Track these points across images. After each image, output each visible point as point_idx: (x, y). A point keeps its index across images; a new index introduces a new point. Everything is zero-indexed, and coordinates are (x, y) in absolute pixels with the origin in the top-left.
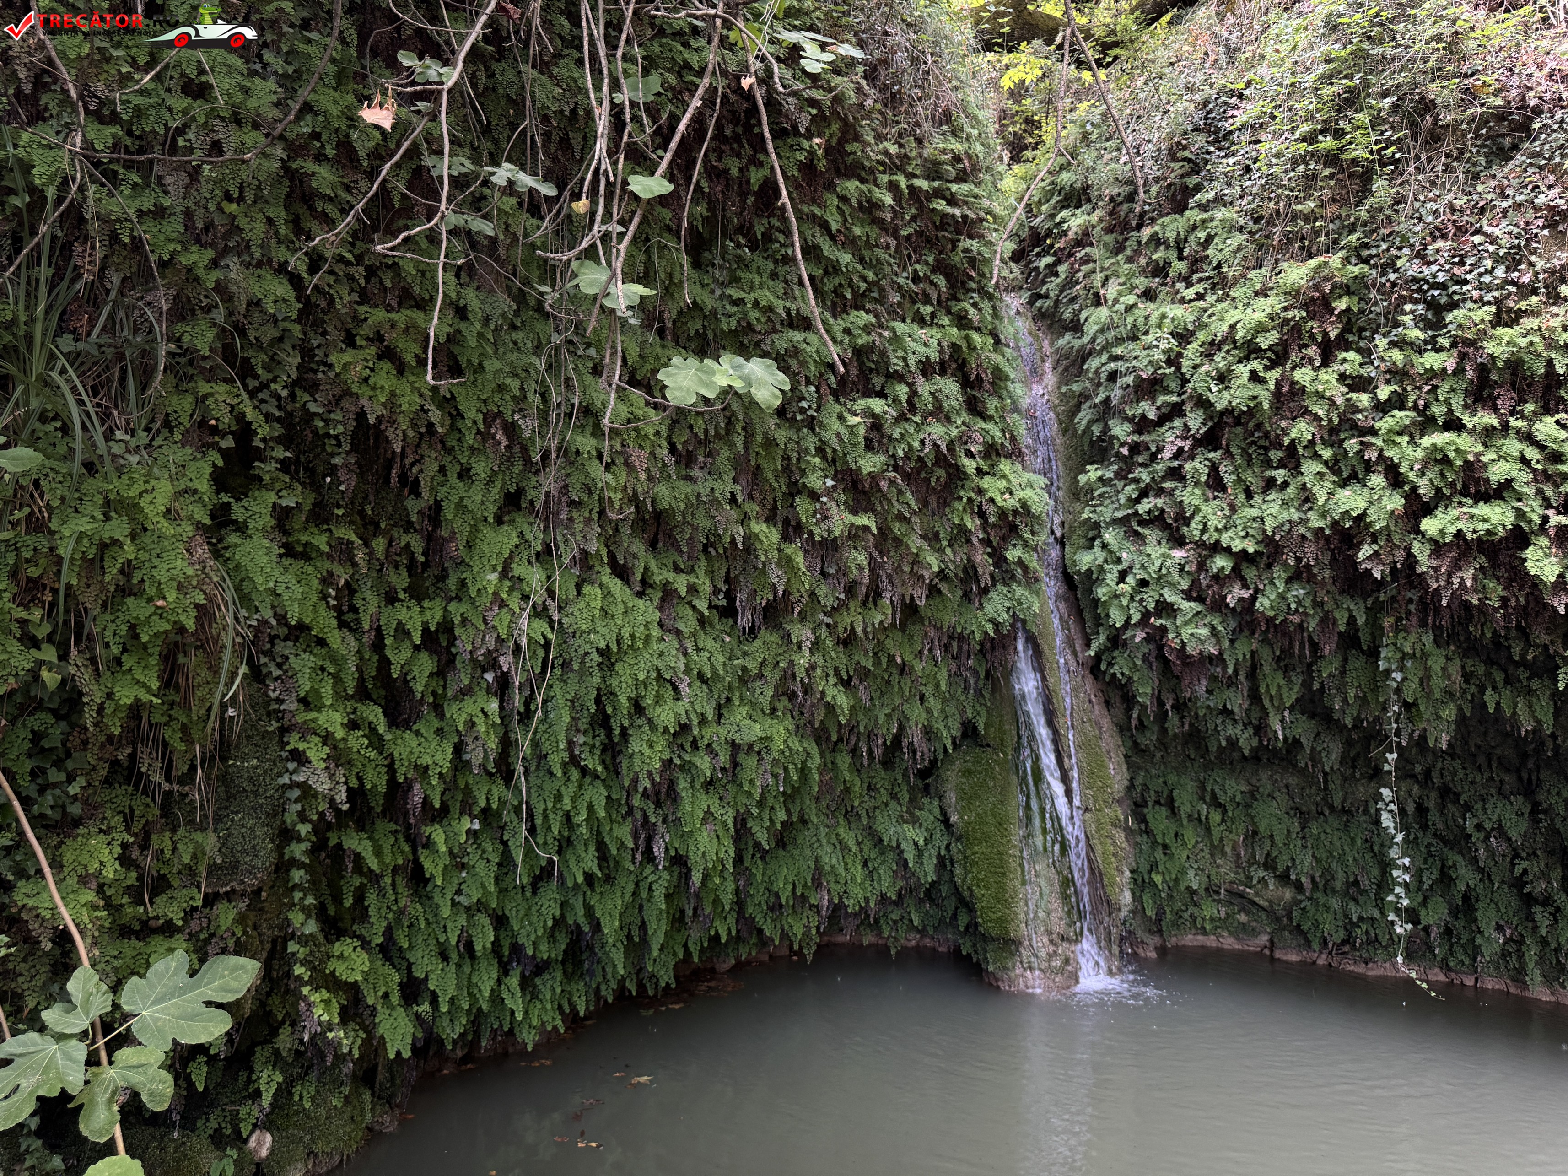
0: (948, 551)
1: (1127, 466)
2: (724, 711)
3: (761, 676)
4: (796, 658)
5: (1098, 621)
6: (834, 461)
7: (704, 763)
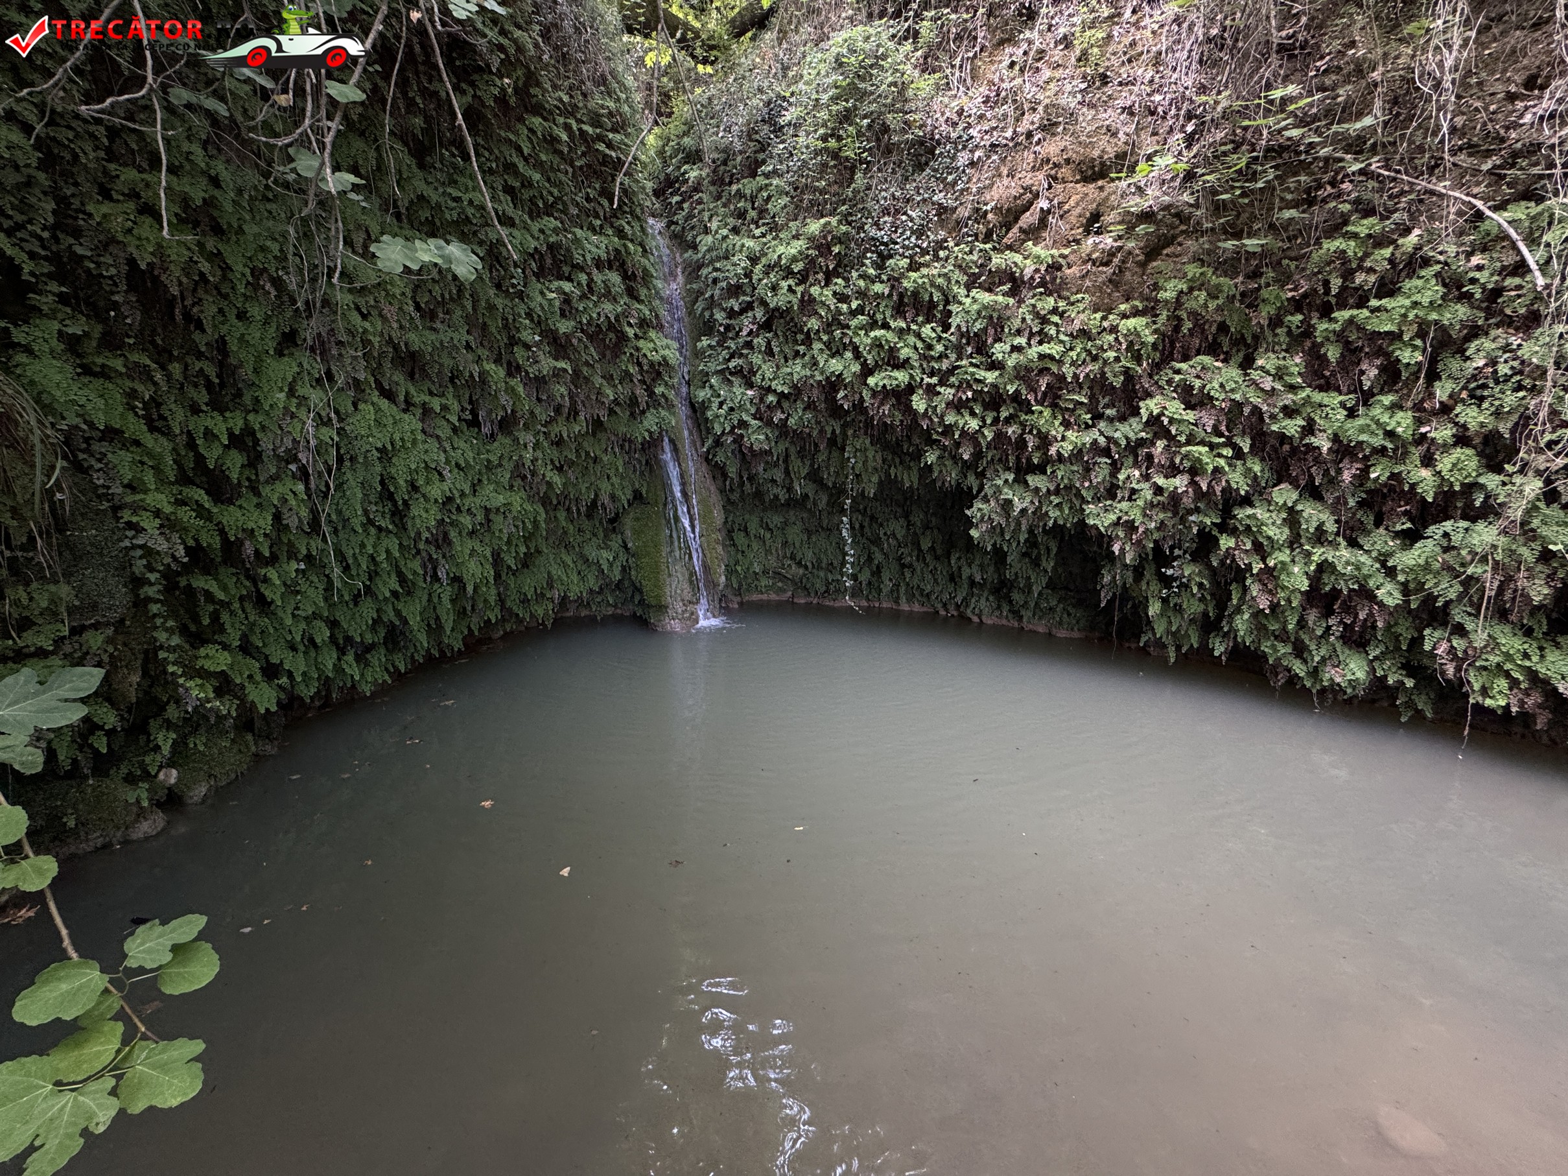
0: (619, 387)
1: (723, 338)
2: (478, 488)
3: (500, 465)
4: (523, 453)
5: (709, 431)
6: (539, 323)
7: (466, 521)
